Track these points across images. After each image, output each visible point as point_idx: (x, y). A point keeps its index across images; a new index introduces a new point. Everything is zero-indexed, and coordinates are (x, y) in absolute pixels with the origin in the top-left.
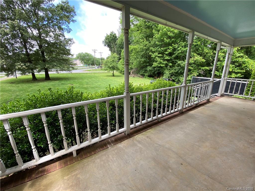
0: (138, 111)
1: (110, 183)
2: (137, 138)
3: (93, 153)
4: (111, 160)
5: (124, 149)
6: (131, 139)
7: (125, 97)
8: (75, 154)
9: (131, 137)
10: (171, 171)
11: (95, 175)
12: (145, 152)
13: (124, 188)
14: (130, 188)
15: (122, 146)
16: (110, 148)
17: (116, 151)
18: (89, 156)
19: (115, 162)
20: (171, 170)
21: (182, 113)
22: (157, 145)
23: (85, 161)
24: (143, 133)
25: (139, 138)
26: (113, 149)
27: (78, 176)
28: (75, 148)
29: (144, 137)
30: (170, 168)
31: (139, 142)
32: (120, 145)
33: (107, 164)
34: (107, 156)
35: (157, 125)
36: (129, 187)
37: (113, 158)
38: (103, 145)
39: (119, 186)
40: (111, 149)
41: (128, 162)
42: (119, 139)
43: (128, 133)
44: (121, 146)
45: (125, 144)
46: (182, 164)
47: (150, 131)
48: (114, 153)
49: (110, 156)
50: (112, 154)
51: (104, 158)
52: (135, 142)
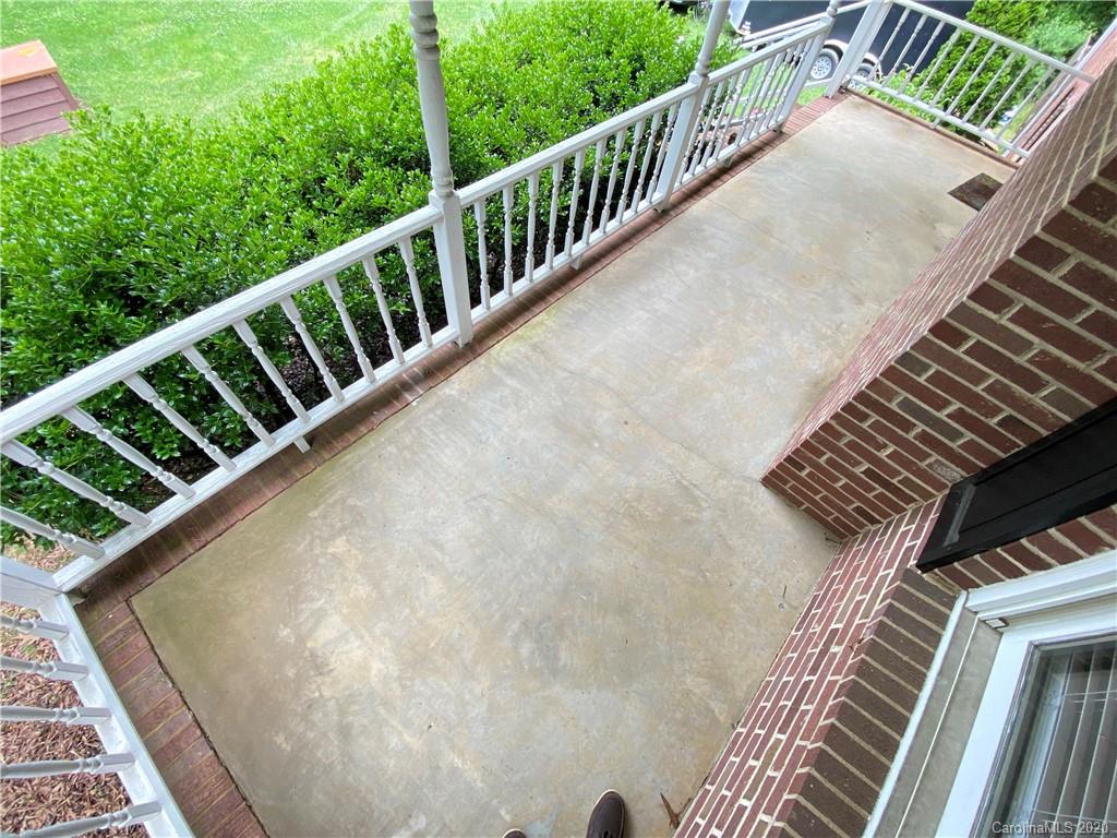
0: (495, 249)
1: (447, 501)
2: (502, 354)
3: (363, 429)
4: (432, 441)
5: (464, 400)
6: (482, 360)
8: (303, 446)
9: (479, 351)
10: (597, 445)
11: (399, 490)
12: (530, 402)
13: (485, 503)
14: (502, 500)
15: (453, 392)
16: (414, 404)
17: (439, 412)
18: (353, 440)
19: (447, 446)
20: (599, 443)
21: (662, 214)
22: (566, 374)
23: (349, 457)
24: (518, 331)
25: (508, 354)
26: (427, 405)
27: (351, 502)
28: (296, 432)
29: (522, 350)
30: (595, 437)
31: (509, 370)
32: (447, 391)
33: (424, 457)
34: (414, 431)
35: (565, 289)
37: (436, 434)
38: (389, 398)
39: (472, 503)
40: (420, 407)
41: (484, 438)
42: (436, 370)
43: (466, 341)
44: (451, 392)
45: (462, 385)
46: (626, 423)
47: (542, 323)
48: (436, 419)
49: (425, 430)
50: (428, 423)
51: (408, 440)
52: (495, 370)
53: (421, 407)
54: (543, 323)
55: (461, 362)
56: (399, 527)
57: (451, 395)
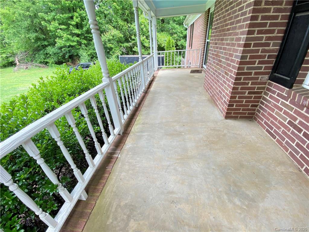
1: (159, 176)
3: (106, 175)
4: (136, 162)
5: (135, 146)
6: (131, 134)
9: (129, 132)
11: (138, 185)
12: (155, 135)
13: (172, 167)
14: (175, 163)
16: (119, 156)
17: (130, 154)
18: (105, 181)
19: (142, 160)
21: (146, 92)
22: (157, 125)
24: (135, 123)
25: (137, 129)
26: (124, 154)
27: (122, 204)
29: (140, 126)
30: (181, 132)
31: (141, 132)
32: (127, 147)
33: (137, 168)
34: (127, 164)
36: (174, 164)
37: (135, 160)
38: (109, 159)
39: (168, 170)
41: (152, 151)
42: (119, 144)
43: (123, 132)
44: (129, 146)
45: (131, 142)
46: (184, 126)
48: (131, 156)
49: (131, 161)
50: (129, 158)
51: (127, 167)
52: (137, 134)
53: (122, 156)
54: (140, 119)
55: (125, 138)
56: (151, 198)
57: (130, 147)
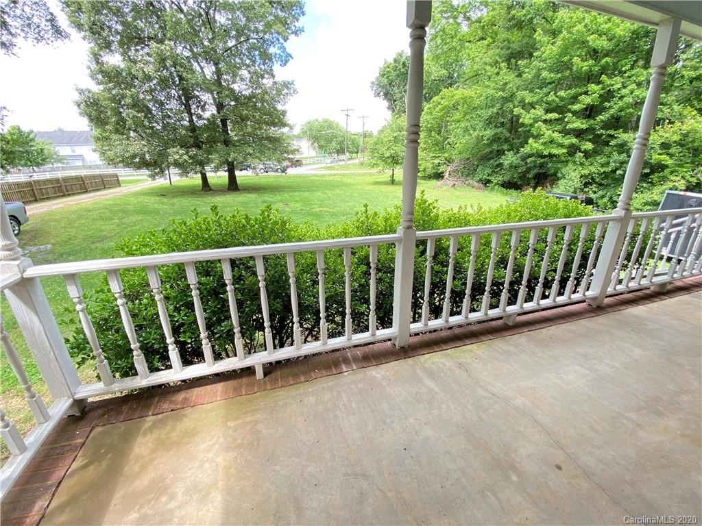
0: (438, 286)
1: (330, 464)
2: (429, 361)
3: (302, 379)
4: (344, 405)
5: (384, 384)
6: (410, 361)
7: (400, 240)
8: (259, 373)
9: (410, 355)
10: (515, 478)
11: (299, 435)
12: (444, 406)
13: (365, 485)
14: (381, 491)
15: (379, 376)
16: (346, 374)
17: (360, 386)
18: (292, 383)
19: (354, 414)
20: (519, 476)
21: (597, 308)
22: (486, 394)
23: (281, 393)
24: (448, 351)
25: (433, 363)
26: (354, 378)
27: (259, 427)
28: (260, 359)
29: (448, 364)
30: (513, 467)
31: (431, 374)
32: (374, 373)
33: (331, 415)
34: (335, 393)
35: (498, 335)
36: (378, 488)
37: (349, 401)
38: (330, 363)
39: (352, 479)
40: (349, 377)
41: (388, 421)
42: (373, 356)
43: (402, 345)
44: (376, 375)
45: (387, 373)
46: (559, 468)
47: (471, 351)
48: (356, 390)
49: (343, 395)
50: (348, 390)
51: (327, 397)
52: (418, 371)
53: (351, 379)
55: (393, 358)
57: (375, 377)
